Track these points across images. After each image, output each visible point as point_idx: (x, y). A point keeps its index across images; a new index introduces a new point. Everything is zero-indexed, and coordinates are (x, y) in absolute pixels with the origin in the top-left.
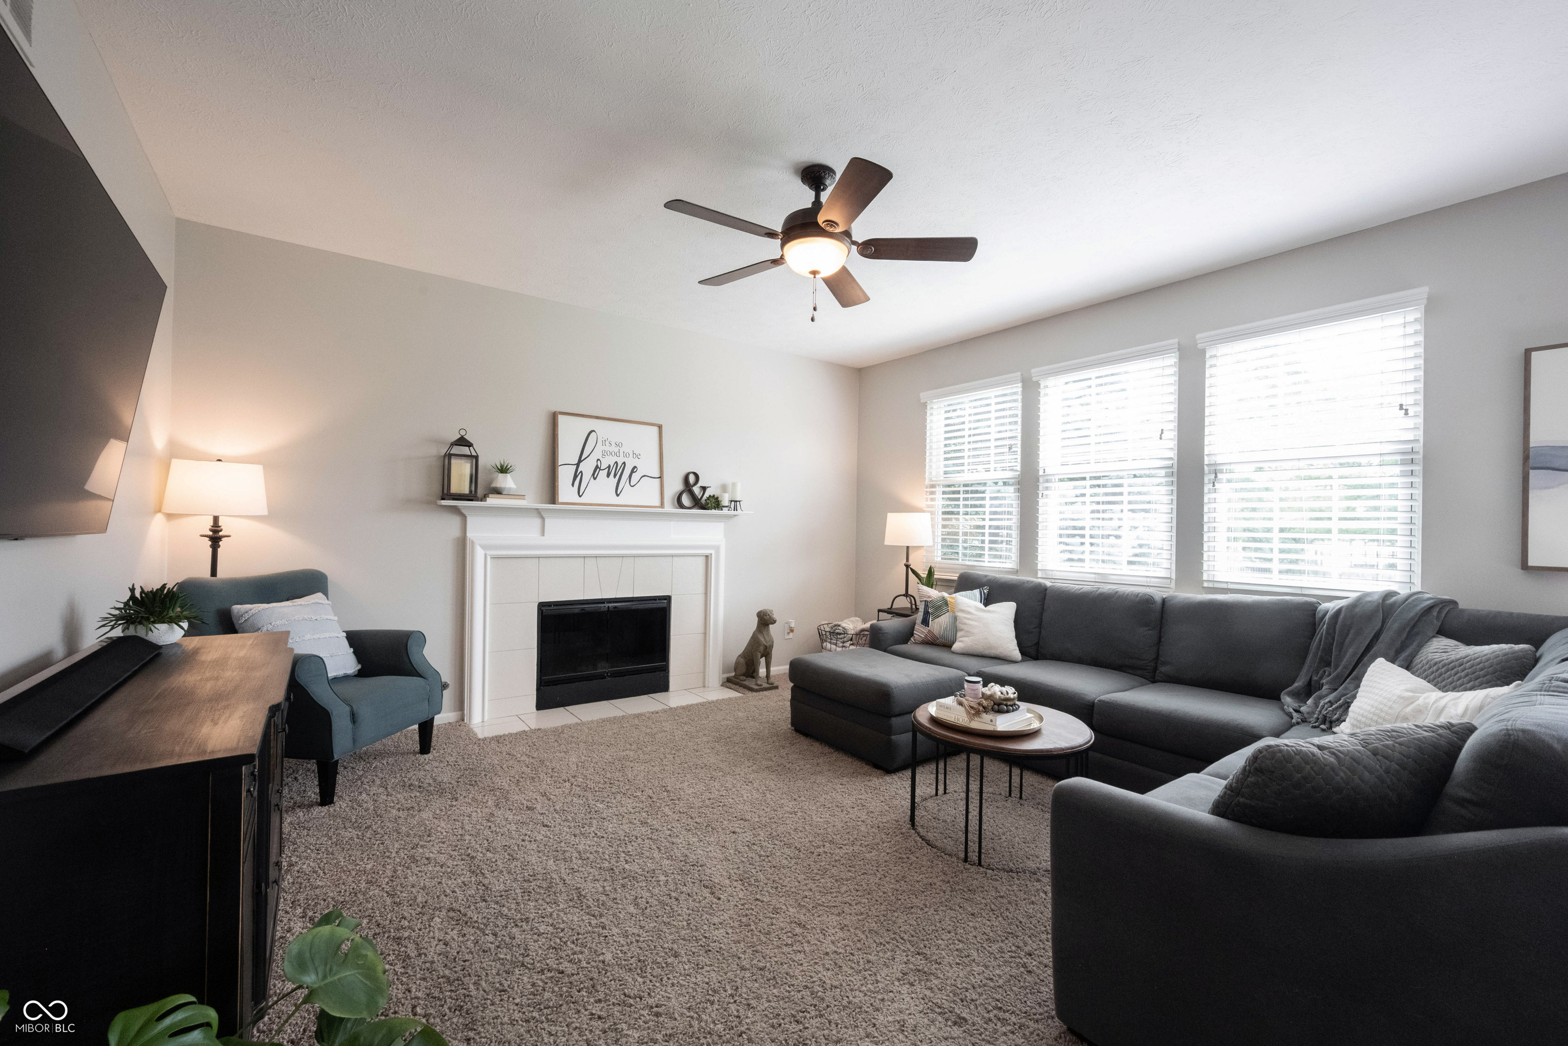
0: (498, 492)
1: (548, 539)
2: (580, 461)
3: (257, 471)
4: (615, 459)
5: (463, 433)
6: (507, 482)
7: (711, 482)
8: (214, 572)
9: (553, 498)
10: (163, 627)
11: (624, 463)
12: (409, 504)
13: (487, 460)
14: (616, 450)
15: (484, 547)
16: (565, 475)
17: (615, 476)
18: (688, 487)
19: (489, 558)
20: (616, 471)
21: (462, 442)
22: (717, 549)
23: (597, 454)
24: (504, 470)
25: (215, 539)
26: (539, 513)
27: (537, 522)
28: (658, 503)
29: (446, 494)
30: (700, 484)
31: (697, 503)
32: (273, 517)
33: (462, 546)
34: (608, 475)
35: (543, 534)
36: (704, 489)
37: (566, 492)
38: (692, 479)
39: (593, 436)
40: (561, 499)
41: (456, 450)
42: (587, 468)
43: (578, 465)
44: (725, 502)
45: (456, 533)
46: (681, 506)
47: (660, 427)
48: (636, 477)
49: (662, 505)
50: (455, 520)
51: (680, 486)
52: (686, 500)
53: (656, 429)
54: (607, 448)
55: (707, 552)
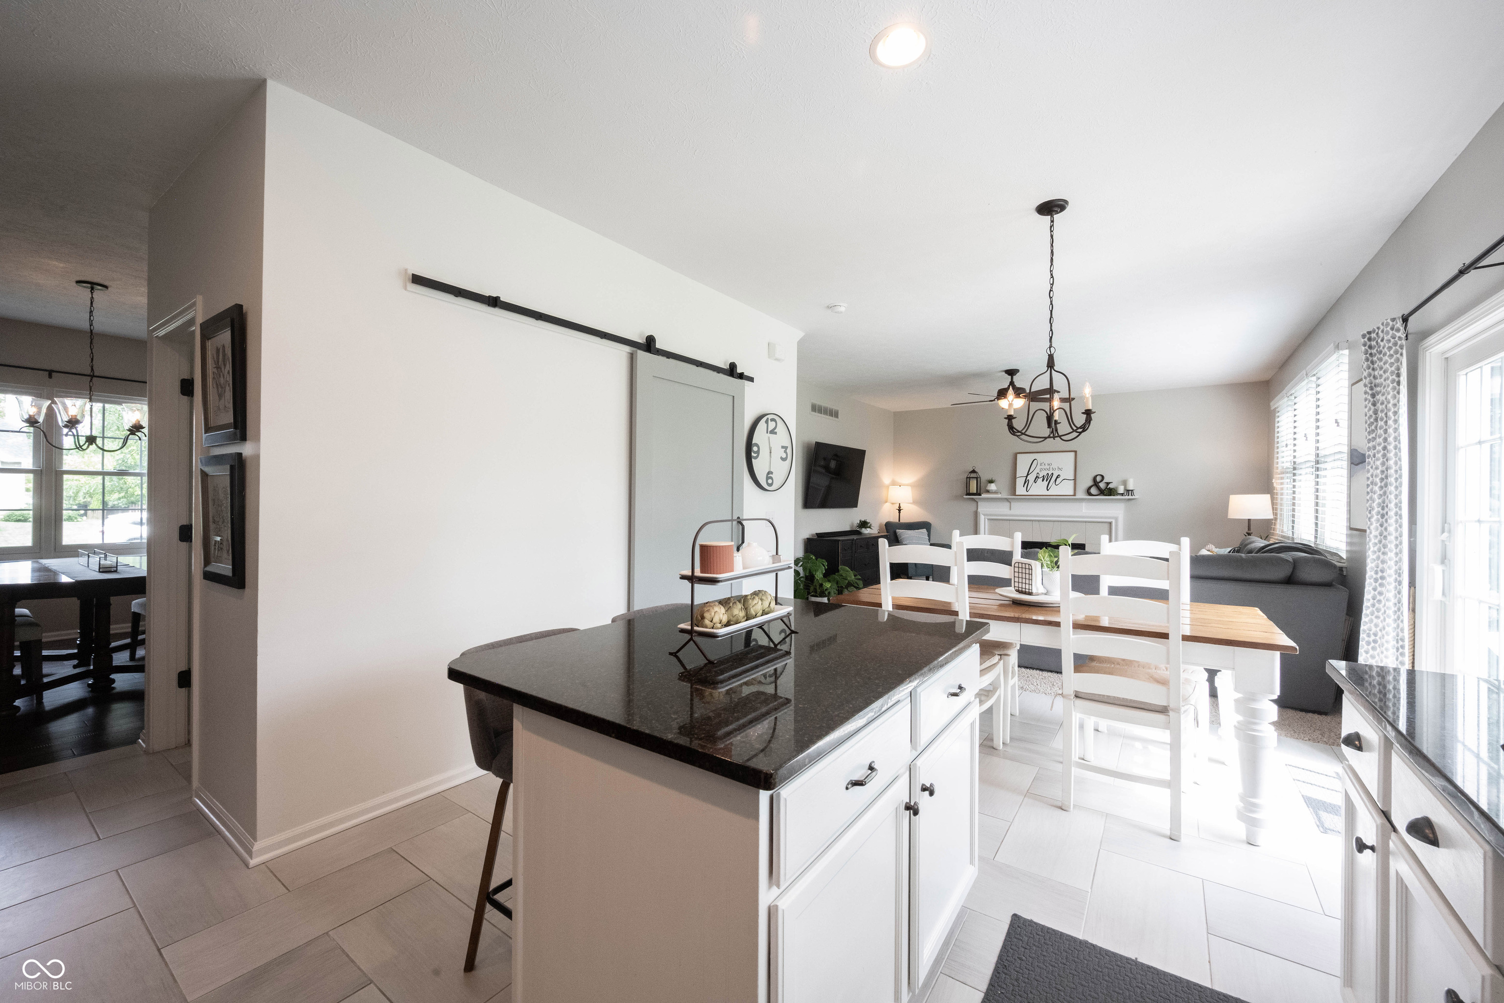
0: (988, 491)
1: (1012, 512)
2: (1028, 474)
3: (909, 488)
4: (1048, 472)
5: (974, 468)
6: (992, 487)
7: (1113, 479)
8: (899, 521)
9: (1013, 492)
10: (863, 529)
11: (1053, 474)
12: (958, 498)
13: (984, 477)
14: (1048, 467)
15: (984, 515)
16: (1020, 482)
17: (1047, 481)
18: (1096, 484)
19: (986, 520)
20: (1048, 478)
21: (974, 471)
22: (1116, 519)
23: (1037, 470)
24: (991, 482)
25: (900, 510)
26: (1007, 500)
27: (1008, 504)
28: (1072, 493)
29: (968, 494)
30: (1105, 481)
31: (1102, 492)
32: (915, 502)
33: (976, 514)
34: (1043, 481)
35: (1010, 509)
36: (1108, 484)
37: (1020, 490)
38: (1099, 479)
39: (1035, 462)
40: (1017, 494)
41: (973, 475)
42: (1031, 478)
43: (1027, 477)
44: (1121, 490)
45: (974, 509)
46: (1090, 494)
47: (1076, 452)
48: (1059, 480)
49: (1075, 495)
50: (974, 504)
51: (1090, 483)
52: (1094, 491)
53: (1073, 454)
54: (1043, 467)
55: (1110, 520)
